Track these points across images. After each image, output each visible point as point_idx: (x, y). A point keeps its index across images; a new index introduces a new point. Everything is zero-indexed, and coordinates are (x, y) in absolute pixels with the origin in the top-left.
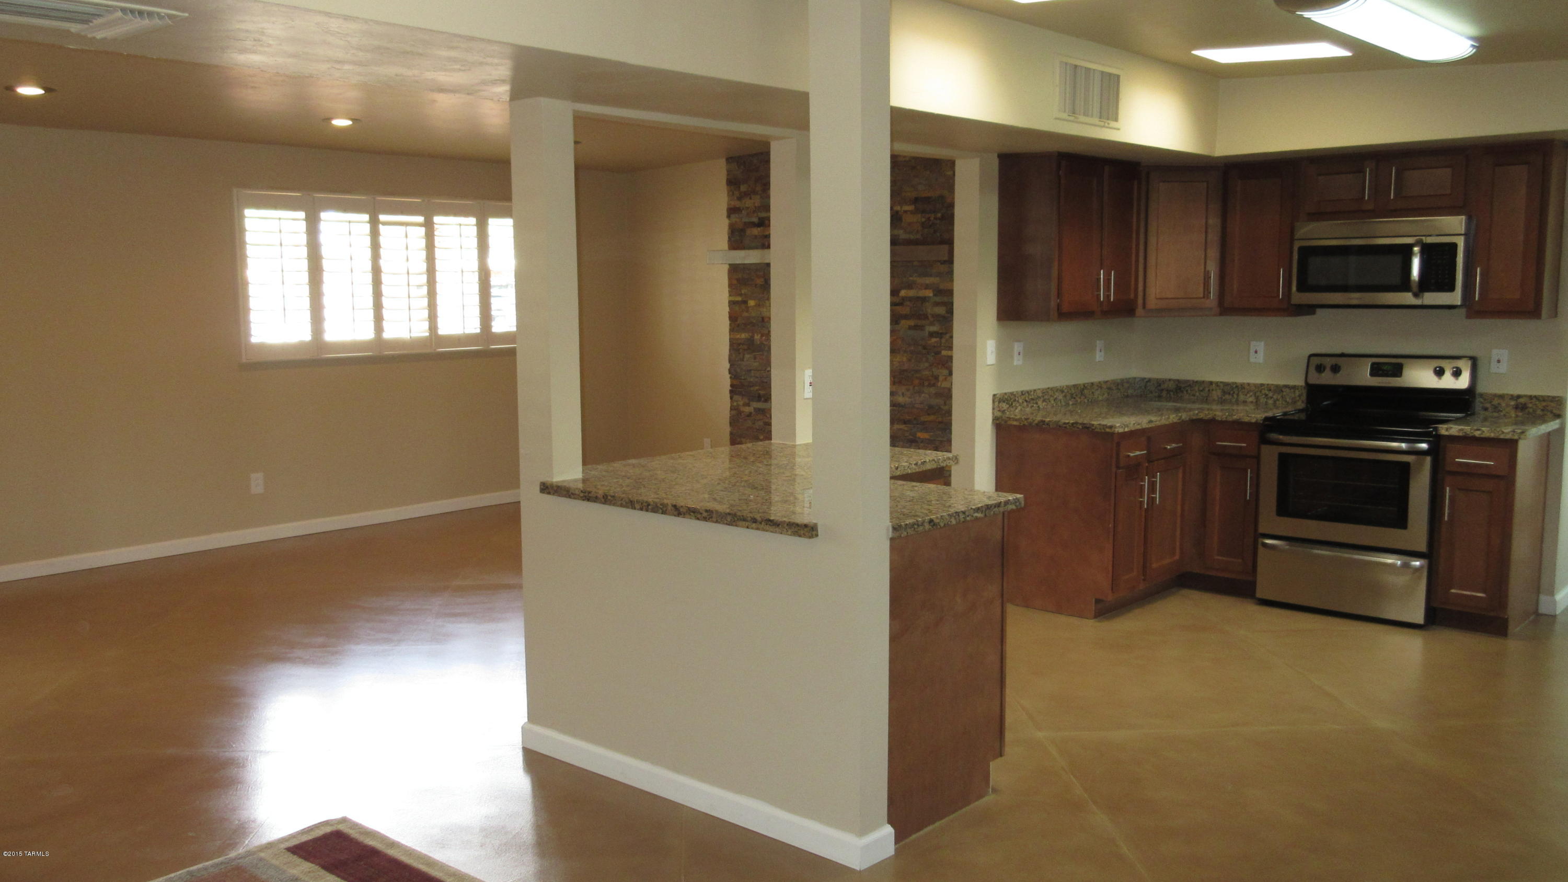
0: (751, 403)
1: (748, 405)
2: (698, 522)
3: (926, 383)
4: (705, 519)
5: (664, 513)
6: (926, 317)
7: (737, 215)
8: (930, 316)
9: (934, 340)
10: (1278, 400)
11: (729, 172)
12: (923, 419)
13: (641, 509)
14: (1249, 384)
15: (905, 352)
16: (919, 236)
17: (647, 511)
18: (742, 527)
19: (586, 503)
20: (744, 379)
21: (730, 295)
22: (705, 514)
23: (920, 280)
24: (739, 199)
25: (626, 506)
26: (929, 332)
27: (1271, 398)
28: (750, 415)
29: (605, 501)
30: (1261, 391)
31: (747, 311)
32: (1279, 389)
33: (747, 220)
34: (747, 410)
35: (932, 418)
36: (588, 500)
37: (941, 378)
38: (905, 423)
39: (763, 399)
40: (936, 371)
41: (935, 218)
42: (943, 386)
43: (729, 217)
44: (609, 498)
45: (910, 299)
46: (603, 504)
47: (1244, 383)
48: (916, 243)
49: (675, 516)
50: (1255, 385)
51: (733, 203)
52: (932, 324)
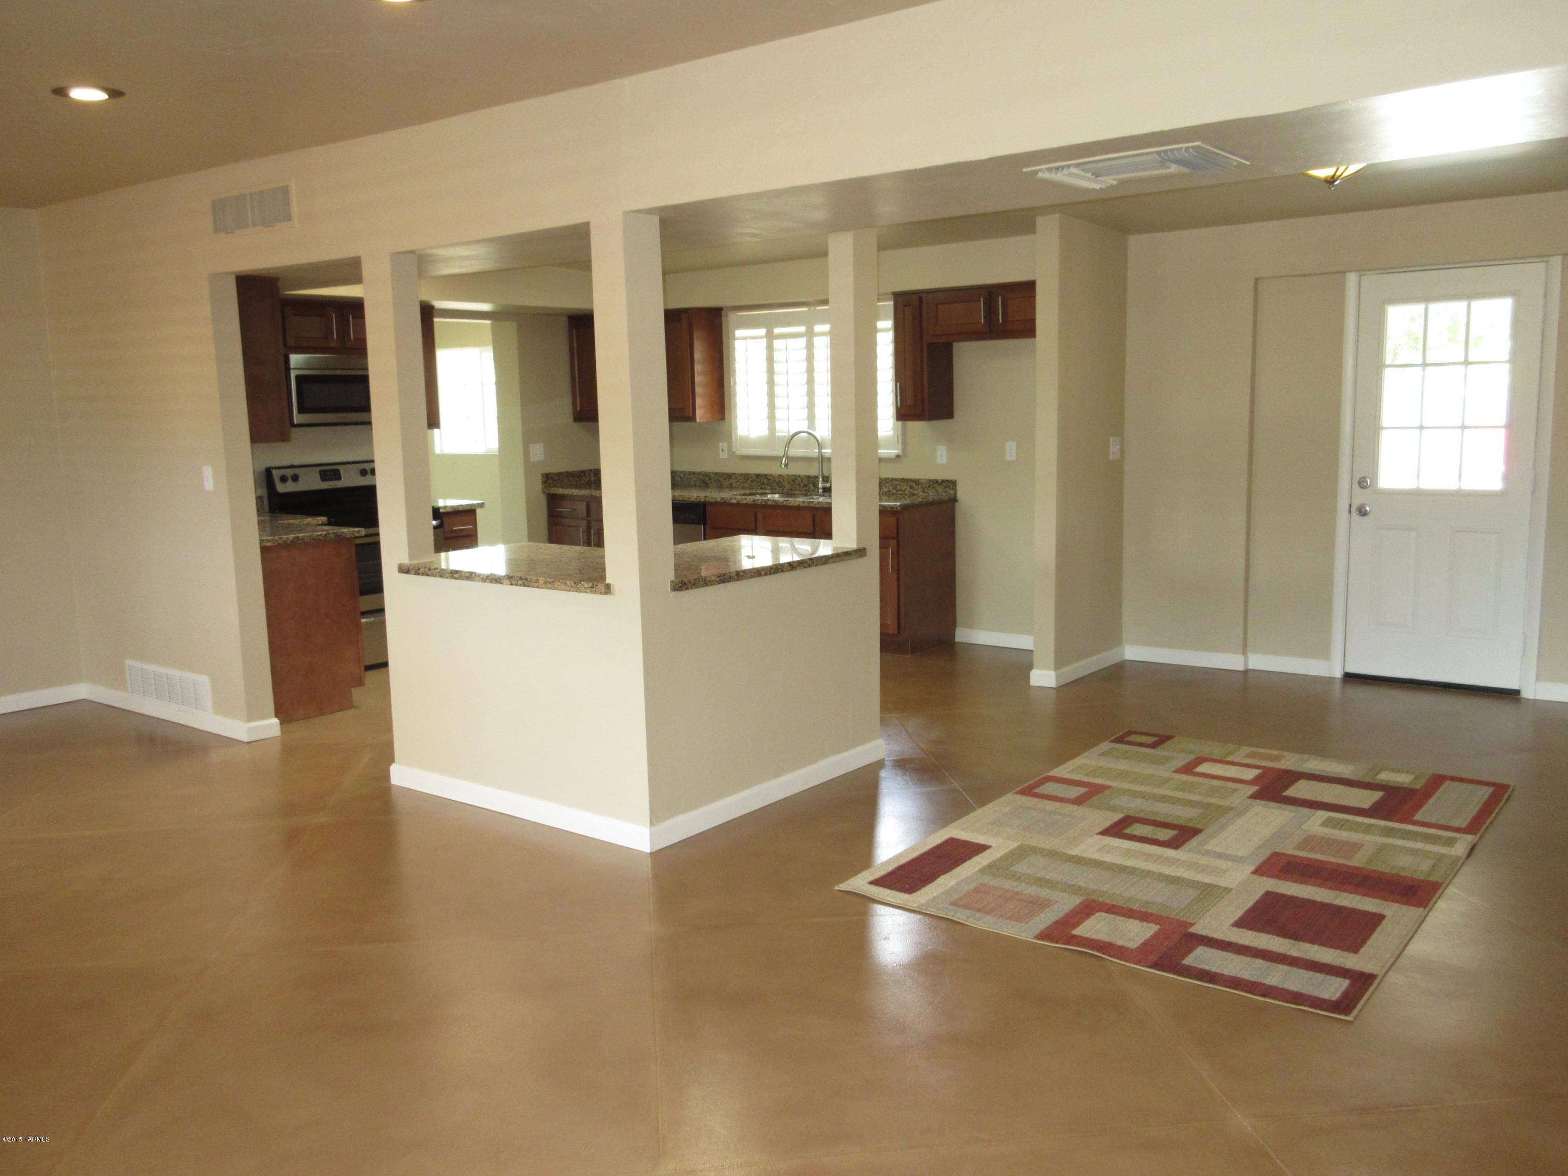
2: (805, 569)
4: (809, 566)
5: (782, 571)
13: (766, 574)
17: (770, 574)
18: (831, 563)
19: (722, 585)
22: (809, 562)
25: (754, 577)
29: (738, 578)
36: (724, 582)
44: (741, 574)
46: (737, 580)
49: (790, 571)
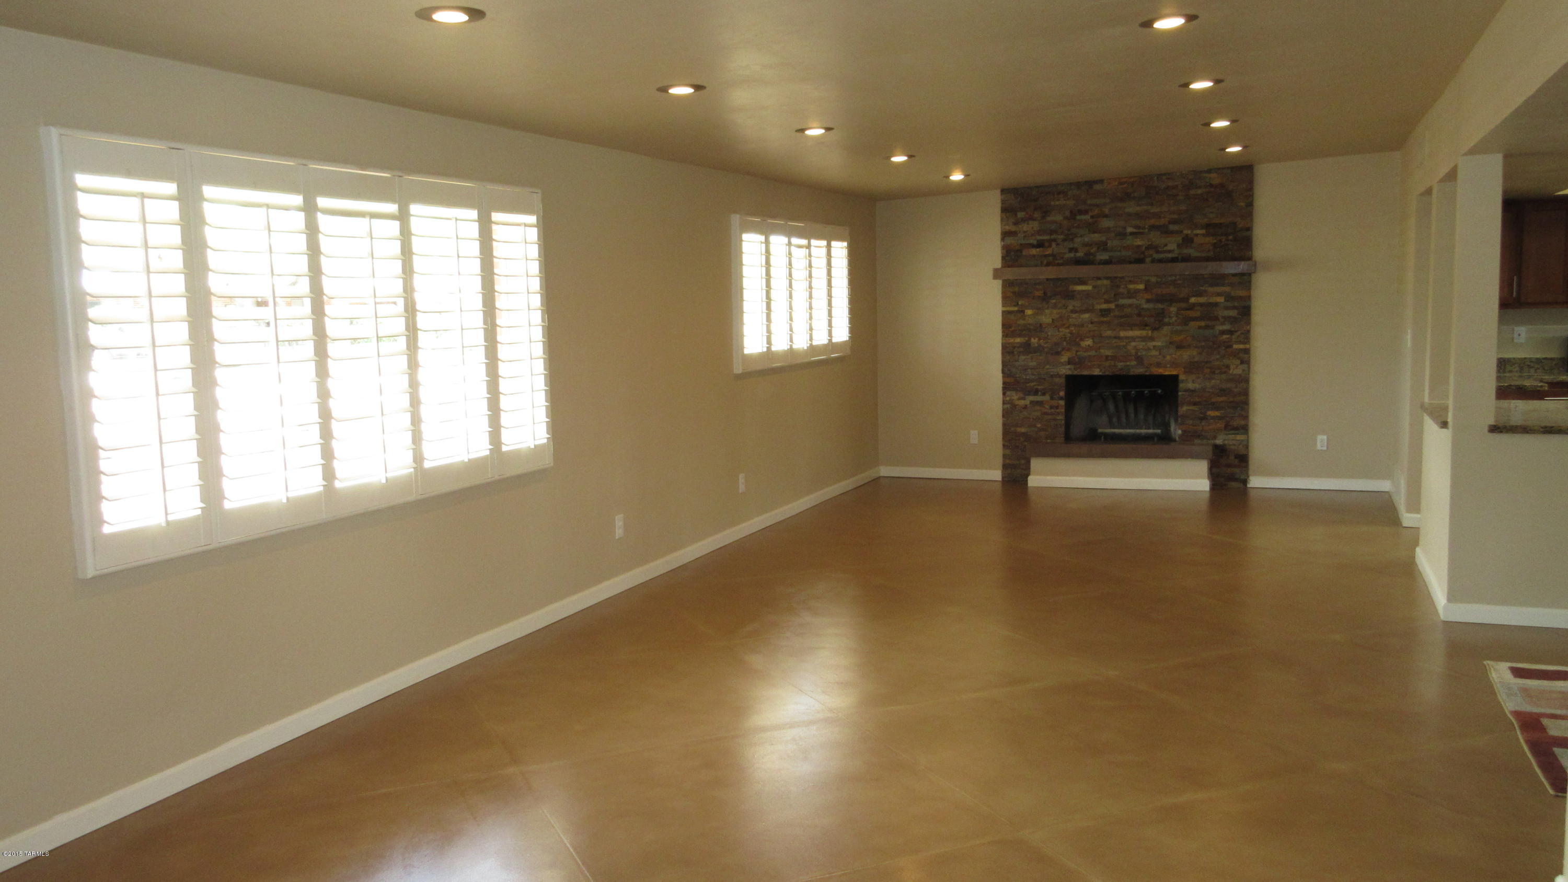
0: (1027, 397)
1: (1024, 399)
3: (1217, 372)
6: (1216, 318)
7: (1012, 238)
8: (1220, 318)
9: (1225, 337)
10: (1538, 369)
11: (1003, 202)
12: (1213, 400)
14: (1514, 358)
15: (1196, 347)
16: (1211, 254)
20: (1019, 377)
21: (1003, 306)
23: (1210, 289)
24: (1016, 224)
26: (1220, 331)
27: (1533, 367)
28: (1025, 407)
30: (1524, 363)
31: (1024, 319)
32: (1538, 361)
33: (1023, 242)
34: (1022, 403)
35: (1221, 399)
37: (1232, 367)
38: (1195, 404)
39: (1040, 393)
40: (1226, 361)
41: (1228, 240)
42: (1235, 372)
43: (1003, 239)
45: (1202, 305)
47: (1510, 358)
48: (1208, 259)
50: (1519, 359)
51: (1007, 228)
52: (1223, 324)
